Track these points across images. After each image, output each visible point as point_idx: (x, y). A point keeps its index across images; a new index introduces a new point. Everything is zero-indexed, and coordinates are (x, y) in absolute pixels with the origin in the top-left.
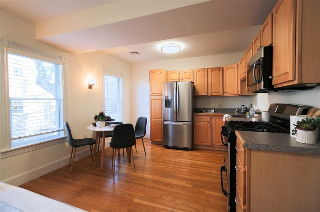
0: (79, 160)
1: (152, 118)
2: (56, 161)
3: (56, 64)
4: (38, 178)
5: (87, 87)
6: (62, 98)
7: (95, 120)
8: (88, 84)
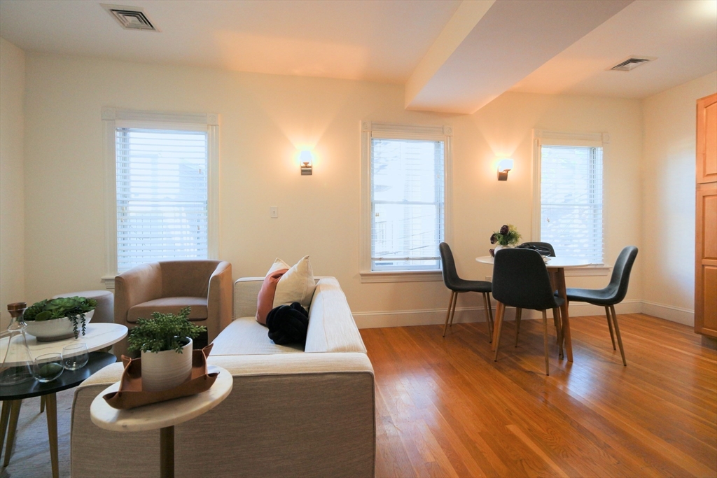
0: (472, 324)
1: (703, 257)
2: (430, 310)
3: (436, 142)
4: (403, 327)
5: (496, 177)
6: (443, 201)
7: (492, 243)
8: (496, 171)
